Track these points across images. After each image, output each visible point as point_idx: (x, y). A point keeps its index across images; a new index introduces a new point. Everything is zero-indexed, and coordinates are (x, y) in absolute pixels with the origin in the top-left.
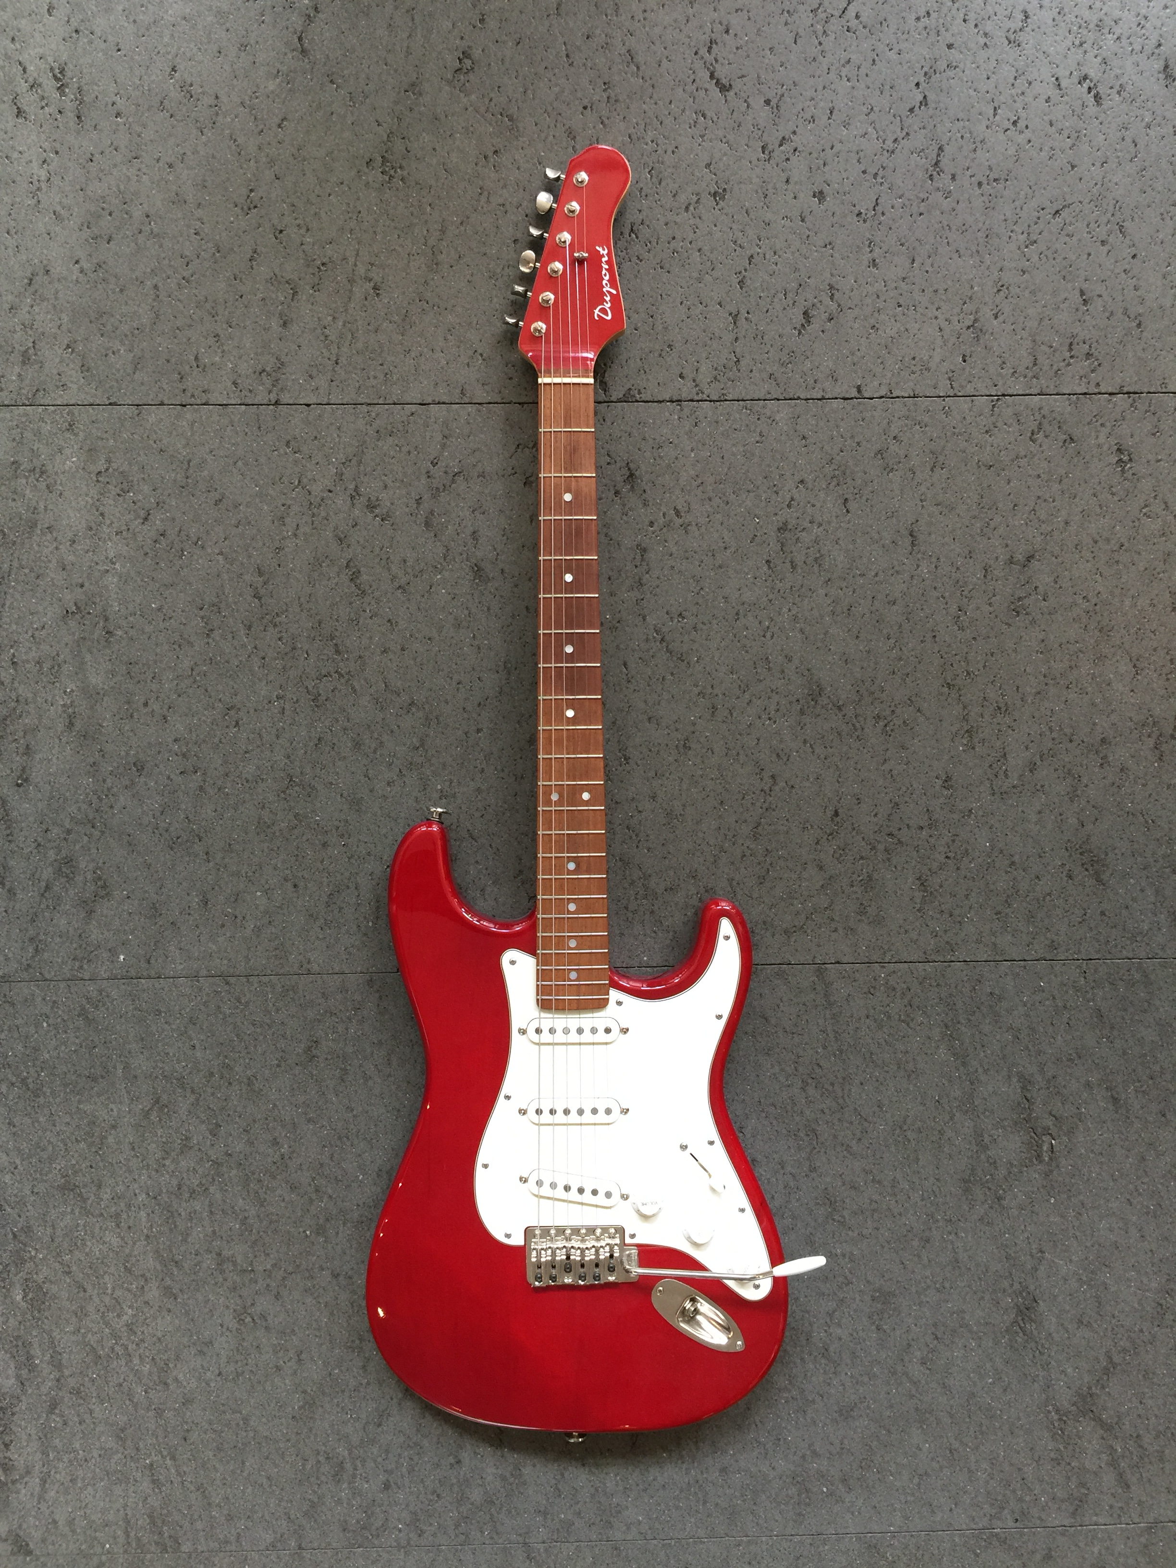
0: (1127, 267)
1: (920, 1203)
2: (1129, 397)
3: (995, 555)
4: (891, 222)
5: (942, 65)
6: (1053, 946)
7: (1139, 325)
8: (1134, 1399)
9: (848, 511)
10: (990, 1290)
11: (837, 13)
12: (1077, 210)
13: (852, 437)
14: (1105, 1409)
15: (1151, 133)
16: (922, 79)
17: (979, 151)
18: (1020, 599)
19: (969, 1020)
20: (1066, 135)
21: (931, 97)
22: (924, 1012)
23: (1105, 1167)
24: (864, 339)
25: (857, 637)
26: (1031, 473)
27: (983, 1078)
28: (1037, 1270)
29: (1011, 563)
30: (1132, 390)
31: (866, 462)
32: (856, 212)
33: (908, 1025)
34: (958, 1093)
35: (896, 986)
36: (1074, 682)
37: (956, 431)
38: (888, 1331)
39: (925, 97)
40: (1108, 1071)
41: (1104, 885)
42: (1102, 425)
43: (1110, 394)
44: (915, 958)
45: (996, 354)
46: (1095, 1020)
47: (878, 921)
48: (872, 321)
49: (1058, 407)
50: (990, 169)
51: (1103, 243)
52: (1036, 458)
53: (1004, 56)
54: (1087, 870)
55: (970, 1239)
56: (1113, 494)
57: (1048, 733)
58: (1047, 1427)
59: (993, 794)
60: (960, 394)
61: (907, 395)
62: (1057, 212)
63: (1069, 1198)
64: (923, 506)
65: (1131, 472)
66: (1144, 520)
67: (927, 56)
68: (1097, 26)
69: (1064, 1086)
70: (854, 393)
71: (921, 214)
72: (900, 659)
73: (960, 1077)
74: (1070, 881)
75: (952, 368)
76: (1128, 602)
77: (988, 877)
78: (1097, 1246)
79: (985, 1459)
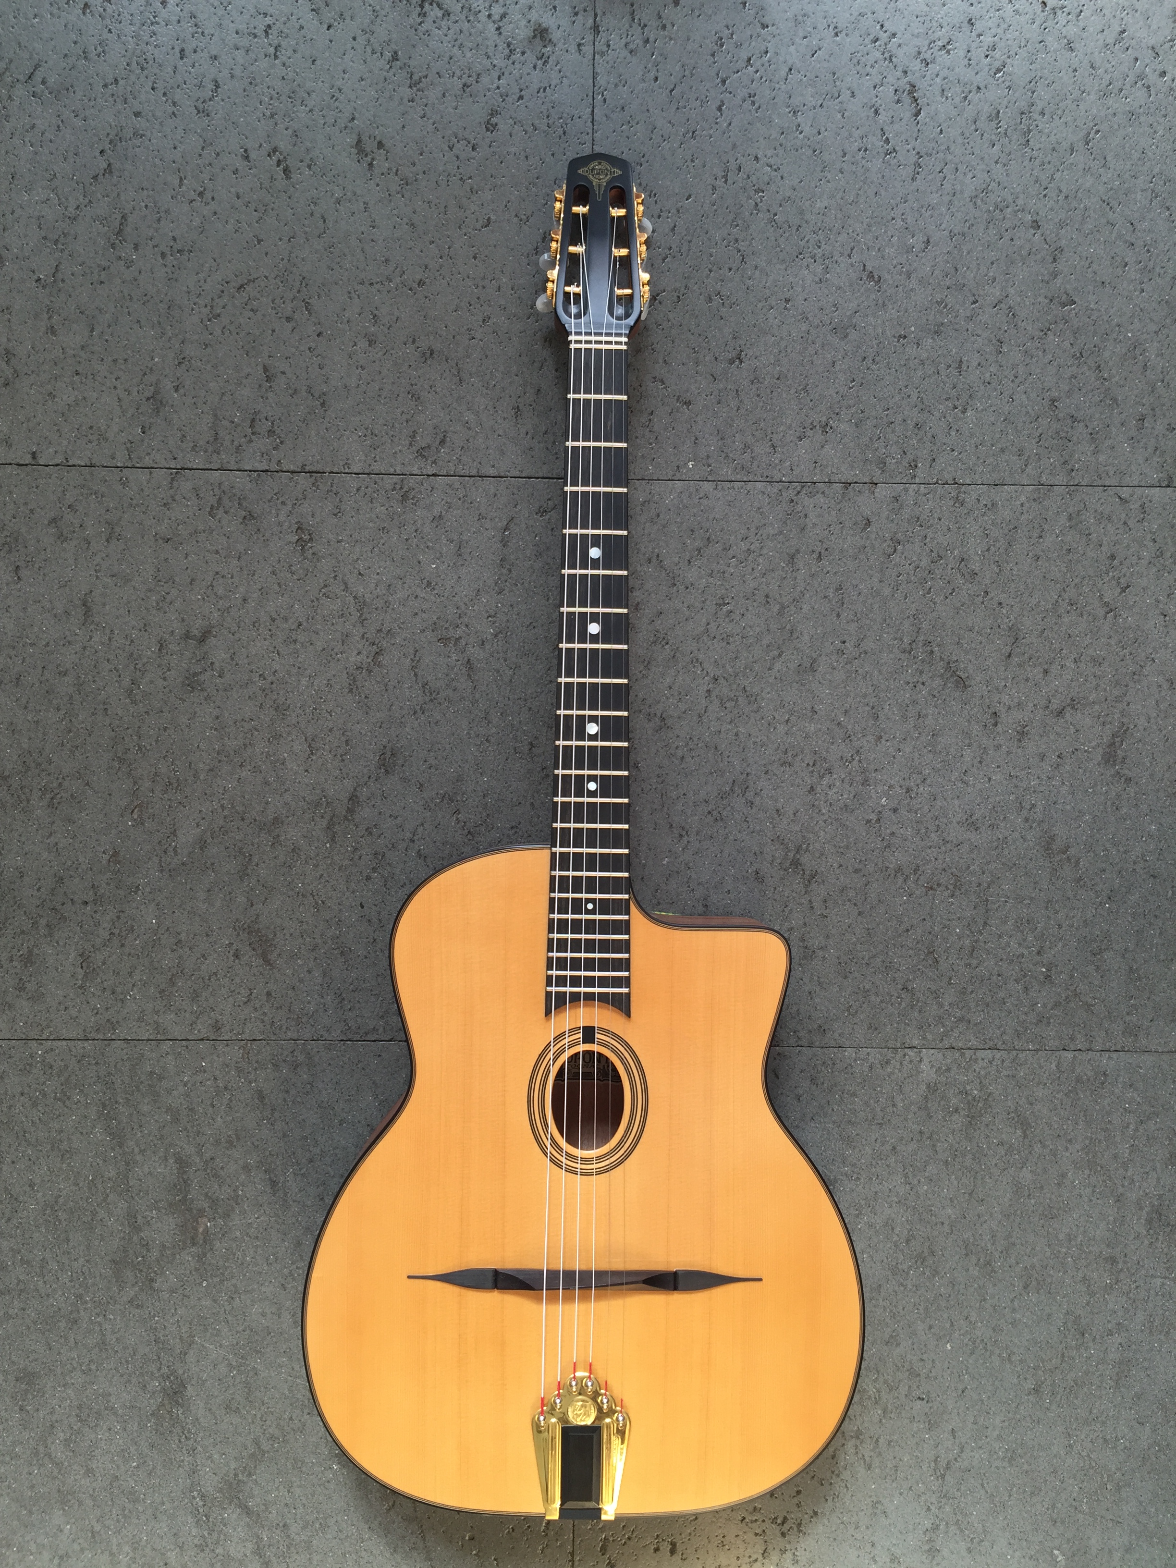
0: (313, 345)
1: (68, 1284)
2: (311, 476)
3: (171, 629)
4: (71, 289)
5: (128, 133)
6: (217, 1027)
7: (323, 404)
8: (281, 1487)
9: (19, 578)
10: (138, 1373)
11: (21, 78)
12: (263, 284)
13: (26, 504)
14: (252, 1496)
15: (342, 208)
16: (108, 146)
17: (162, 222)
18: (195, 674)
19: (126, 1098)
20: (254, 208)
21: (116, 165)
22: (82, 1091)
23: (260, 1251)
24: (40, 405)
25: (26, 708)
26: (209, 547)
27: (139, 1158)
28: (185, 1354)
29: (188, 637)
30: (314, 469)
31: (39, 529)
32: (36, 277)
33: (64, 1103)
34: (112, 1174)
35: (53, 1063)
36: (248, 761)
37: (134, 502)
38: (31, 1412)
39: (109, 165)
40: (268, 1153)
41: (270, 965)
42: (283, 503)
43: (293, 472)
44: (74, 1035)
45: (176, 427)
46: (257, 1101)
47: (37, 997)
48: (49, 387)
49: (239, 482)
50: (174, 239)
51: (289, 319)
52: (214, 533)
53: (193, 125)
54: (254, 949)
55: (118, 1322)
56: (293, 573)
57: (220, 810)
58: (191, 1512)
59: (162, 871)
60: (138, 465)
61: (83, 464)
62: (242, 286)
63: (222, 1281)
64: (97, 577)
65: (311, 551)
66: (324, 601)
67: (113, 124)
68: (290, 97)
69: (222, 1168)
70: (28, 459)
71: (102, 282)
72: (70, 731)
73: (115, 1157)
74: (237, 961)
75: (130, 438)
76: (304, 681)
77: (153, 955)
78: (248, 1332)
79: (128, 1542)
